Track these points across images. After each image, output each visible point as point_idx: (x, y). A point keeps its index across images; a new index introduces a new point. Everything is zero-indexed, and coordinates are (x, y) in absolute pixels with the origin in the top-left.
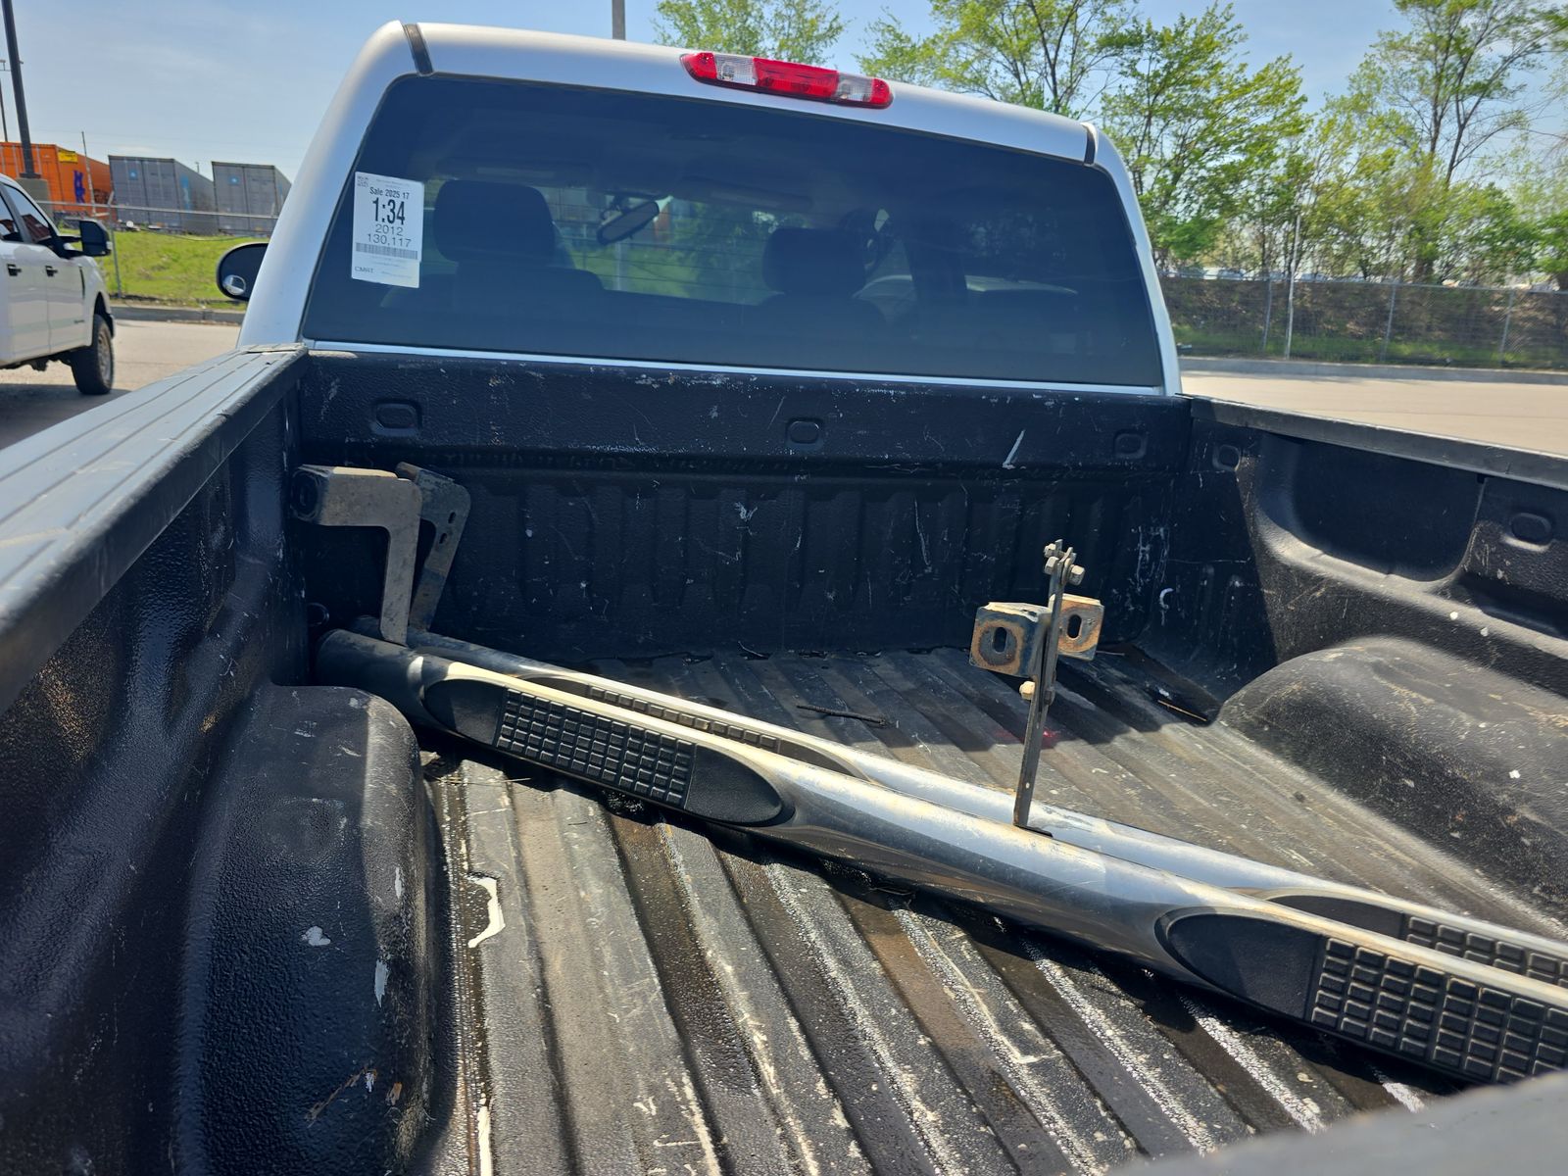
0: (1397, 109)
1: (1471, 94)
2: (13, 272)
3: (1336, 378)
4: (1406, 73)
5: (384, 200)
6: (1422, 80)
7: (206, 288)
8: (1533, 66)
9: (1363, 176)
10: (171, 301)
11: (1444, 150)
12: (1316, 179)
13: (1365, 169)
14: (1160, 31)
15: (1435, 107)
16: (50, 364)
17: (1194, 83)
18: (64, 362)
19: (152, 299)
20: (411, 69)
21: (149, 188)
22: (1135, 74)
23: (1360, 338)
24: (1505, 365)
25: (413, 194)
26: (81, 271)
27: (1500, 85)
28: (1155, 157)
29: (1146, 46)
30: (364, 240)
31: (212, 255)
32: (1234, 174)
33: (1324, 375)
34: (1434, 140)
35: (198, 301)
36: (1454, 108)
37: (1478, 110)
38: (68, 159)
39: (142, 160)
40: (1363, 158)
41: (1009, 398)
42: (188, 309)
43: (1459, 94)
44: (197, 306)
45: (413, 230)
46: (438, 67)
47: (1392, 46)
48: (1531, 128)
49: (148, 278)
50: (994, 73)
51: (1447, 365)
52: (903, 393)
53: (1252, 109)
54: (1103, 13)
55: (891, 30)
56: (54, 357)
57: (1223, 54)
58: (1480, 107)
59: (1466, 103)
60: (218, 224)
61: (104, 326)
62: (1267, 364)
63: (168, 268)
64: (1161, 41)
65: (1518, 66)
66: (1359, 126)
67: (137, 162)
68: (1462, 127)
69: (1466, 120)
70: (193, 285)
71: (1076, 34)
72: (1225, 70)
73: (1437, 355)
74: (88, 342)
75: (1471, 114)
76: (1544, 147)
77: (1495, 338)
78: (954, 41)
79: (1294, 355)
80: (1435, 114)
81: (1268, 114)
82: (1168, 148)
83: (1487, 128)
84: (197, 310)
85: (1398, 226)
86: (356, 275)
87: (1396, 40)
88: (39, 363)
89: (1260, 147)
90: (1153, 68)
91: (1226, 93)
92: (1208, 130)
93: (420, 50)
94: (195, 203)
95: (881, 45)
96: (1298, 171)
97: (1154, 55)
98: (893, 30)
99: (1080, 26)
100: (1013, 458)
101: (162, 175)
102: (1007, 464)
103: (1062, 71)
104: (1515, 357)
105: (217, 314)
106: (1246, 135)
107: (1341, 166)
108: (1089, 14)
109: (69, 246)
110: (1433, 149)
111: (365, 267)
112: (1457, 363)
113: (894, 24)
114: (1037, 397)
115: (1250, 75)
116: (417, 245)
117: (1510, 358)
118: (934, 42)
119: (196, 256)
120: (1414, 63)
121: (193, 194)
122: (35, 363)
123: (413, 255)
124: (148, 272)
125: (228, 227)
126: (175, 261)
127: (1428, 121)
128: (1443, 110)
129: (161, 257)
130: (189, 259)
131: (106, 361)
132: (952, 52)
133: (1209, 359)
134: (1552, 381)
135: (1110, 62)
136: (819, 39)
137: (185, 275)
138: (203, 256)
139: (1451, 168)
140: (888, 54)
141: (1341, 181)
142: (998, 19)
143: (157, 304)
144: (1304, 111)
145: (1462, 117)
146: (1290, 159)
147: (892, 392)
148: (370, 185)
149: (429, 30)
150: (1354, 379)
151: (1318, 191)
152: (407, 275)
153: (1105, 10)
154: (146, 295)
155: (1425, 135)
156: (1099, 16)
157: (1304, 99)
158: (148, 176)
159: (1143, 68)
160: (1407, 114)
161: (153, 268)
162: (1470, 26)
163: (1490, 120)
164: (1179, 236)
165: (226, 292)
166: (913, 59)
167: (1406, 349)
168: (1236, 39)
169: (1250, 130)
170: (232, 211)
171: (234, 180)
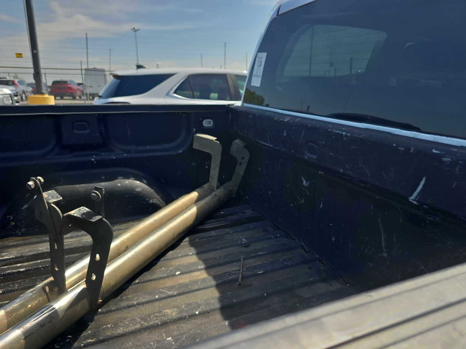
5: (260, 61)
25: (264, 57)
41: (413, 149)
52: (349, 135)
86: (252, 84)
100: (416, 197)
102: (412, 198)
111: (253, 81)
114: (436, 152)
147: (344, 133)
148: (259, 56)
152: (258, 83)
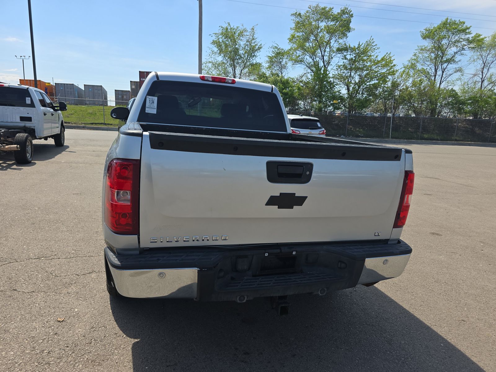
0: (424, 67)
1: (445, 63)
2: (45, 114)
3: (404, 144)
4: (426, 57)
5: (151, 100)
6: (431, 59)
7: (84, 120)
8: (463, 54)
9: (413, 86)
10: (74, 123)
11: (438, 79)
12: (400, 88)
13: (414, 84)
14: (353, 47)
15: (435, 67)
16: (49, 139)
17: (364, 61)
18: (52, 138)
19: (69, 123)
20: (156, 80)
21: (66, 92)
22: (346, 59)
23: (412, 133)
24: (456, 140)
25: (155, 99)
26: (59, 115)
27: (454, 60)
28: (353, 82)
29: (349, 51)
30: (148, 106)
31: (86, 111)
32: (376, 86)
33: (401, 143)
34: (435, 76)
35: (82, 123)
36: (440, 67)
37: (447, 67)
38: (48, 85)
39: (64, 84)
40: (413, 81)
41: (256, 133)
42: (79, 125)
43: (442, 63)
44: (81, 125)
45: (155, 105)
46: (160, 79)
47: (422, 50)
48: (464, 72)
49: (68, 117)
50: (306, 59)
51: (439, 140)
53: (380, 68)
54: (338, 42)
55: (276, 47)
56: (50, 137)
57: (373, 52)
58: (448, 66)
59: (444, 65)
60: (85, 102)
61: (63, 129)
62: (384, 140)
63: (73, 114)
64: (353, 50)
65: (459, 55)
66: (412, 72)
67: (63, 85)
68: (443, 72)
69: (444, 70)
70: (81, 119)
71: (330, 47)
72: (372, 57)
73: (436, 137)
74: (59, 133)
75: (446, 68)
76: (468, 78)
77: (453, 133)
78: (296, 50)
79: (392, 138)
80: (435, 68)
81: (384, 69)
82: (357, 79)
83: (450, 72)
84: (82, 126)
85: (424, 101)
86: (146, 112)
87: (423, 48)
88: (46, 138)
89: (383, 78)
90: (351, 57)
91: (373, 63)
92: (367, 74)
93: (157, 76)
94: (79, 96)
95: (273, 52)
96: (395, 85)
97: (351, 53)
98: (277, 47)
99: (332, 45)
101: (70, 88)
103: (326, 58)
104: (459, 138)
105: (87, 127)
106: (379, 75)
107: (407, 84)
108: (334, 42)
109: (56, 108)
110: (435, 78)
111: (148, 110)
112: (441, 140)
113: (277, 46)
114: (261, 133)
115: (379, 59)
116: (156, 107)
117: (458, 138)
118: (290, 50)
119: (81, 111)
120: (429, 54)
121: (78, 94)
122: (45, 138)
123: (155, 109)
124: (68, 116)
125: (88, 103)
126: (75, 112)
127: (434, 71)
128: (438, 67)
129: (72, 111)
130: (79, 112)
131: (63, 138)
132: (295, 53)
133: (367, 139)
134: (469, 145)
135: (339, 55)
136: (256, 50)
137: (78, 116)
138: (83, 111)
139: (440, 84)
140: (276, 54)
141: (407, 88)
142: (308, 44)
143: (70, 124)
144: (396, 68)
145: (443, 69)
146: (392, 82)
148: (149, 98)
149: (159, 73)
150: (410, 144)
151: (400, 91)
152: (154, 112)
153: (339, 41)
154: (68, 122)
155: (432, 75)
156: (337, 42)
157: (394, 65)
158: (66, 89)
159: (348, 57)
160: (427, 69)
161: (69, 114)
162: (445, 44)
163: (451, 70)
164: (359, 104)
165: (112, 117)
166: (283, 55)
167: (426, 136)
168: (376, 48)
169: (379, 74)
170: (89, 98)
171: (90, 90)
